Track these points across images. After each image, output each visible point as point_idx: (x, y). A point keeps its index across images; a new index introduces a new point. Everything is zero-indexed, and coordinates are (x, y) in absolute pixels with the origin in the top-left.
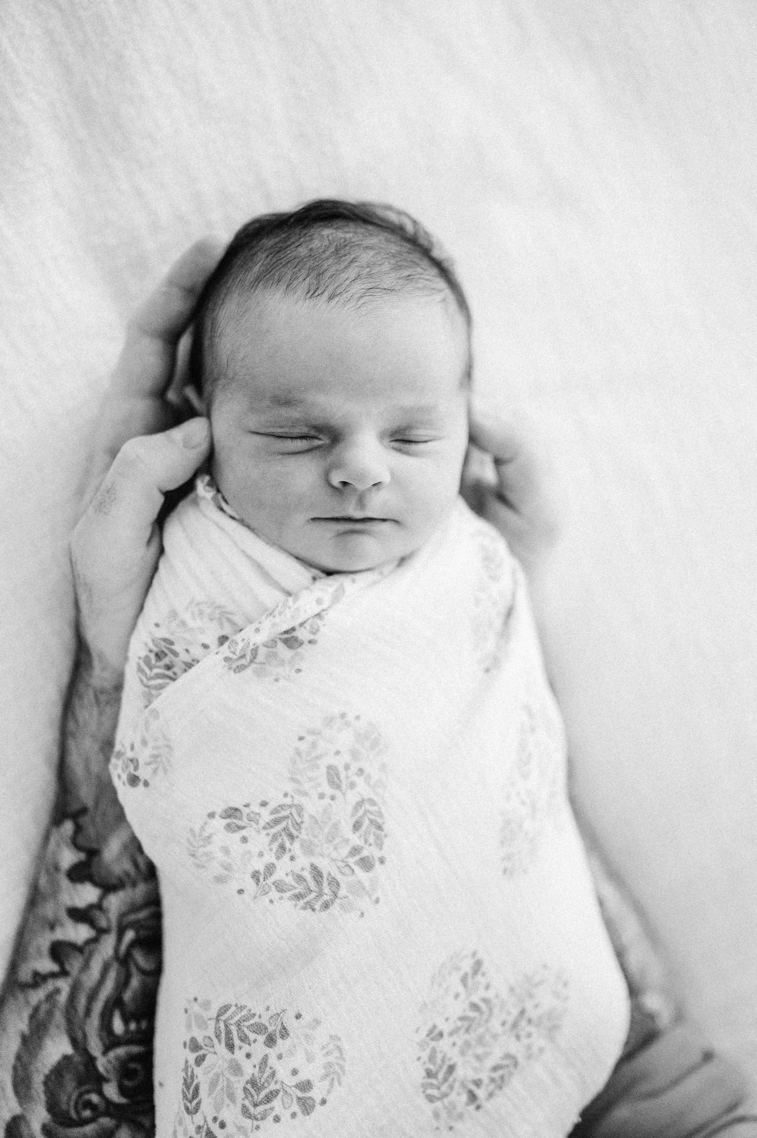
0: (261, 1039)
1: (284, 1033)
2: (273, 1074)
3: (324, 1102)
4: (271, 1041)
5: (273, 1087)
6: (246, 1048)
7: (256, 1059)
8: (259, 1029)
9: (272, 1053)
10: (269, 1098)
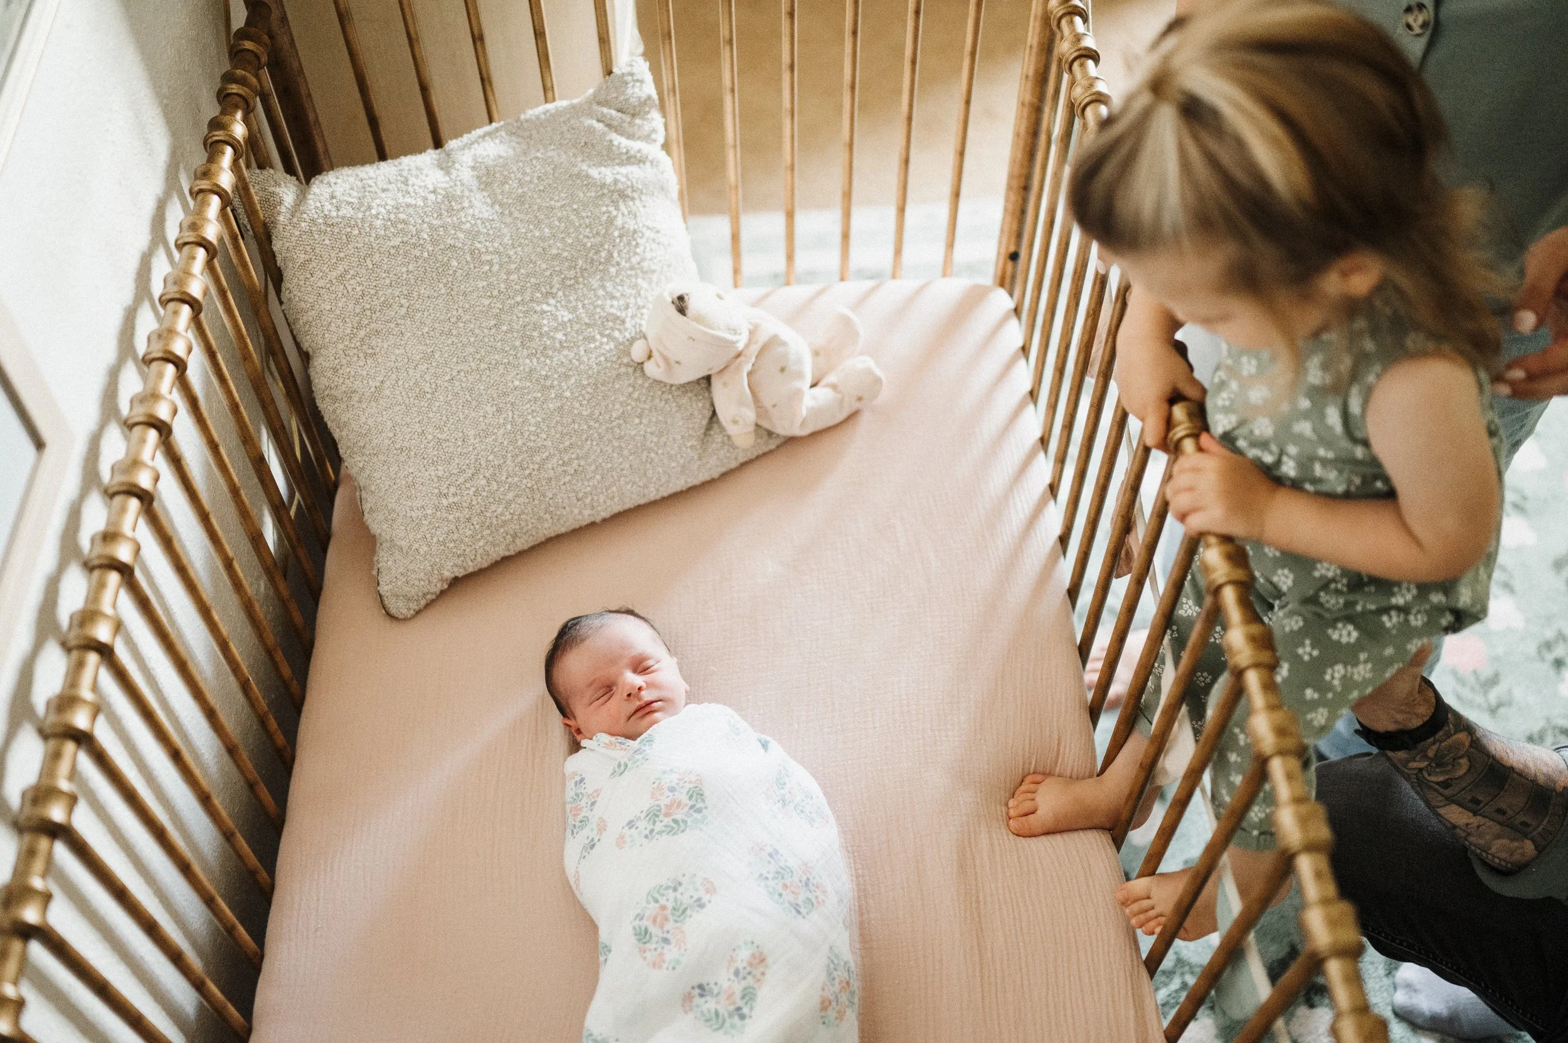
0: (671, 891)
1: (680, 884)
2: (681, 903)
3: (710, 902)
4: (675, 890)
5: (684, 907)
6: (665, 898)
7: (672, 900)
8: (668, 888)
9: (678, 894)
10: (684, 911)
